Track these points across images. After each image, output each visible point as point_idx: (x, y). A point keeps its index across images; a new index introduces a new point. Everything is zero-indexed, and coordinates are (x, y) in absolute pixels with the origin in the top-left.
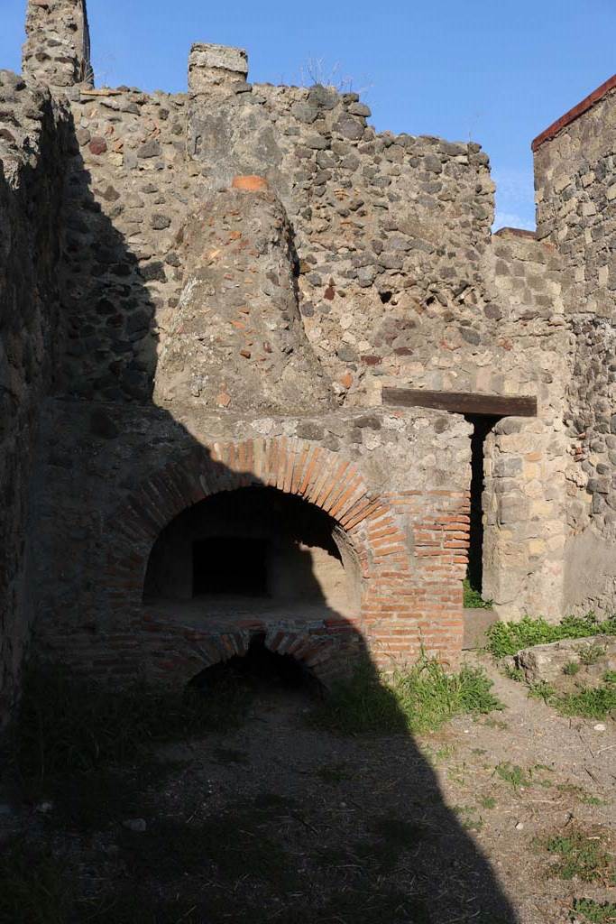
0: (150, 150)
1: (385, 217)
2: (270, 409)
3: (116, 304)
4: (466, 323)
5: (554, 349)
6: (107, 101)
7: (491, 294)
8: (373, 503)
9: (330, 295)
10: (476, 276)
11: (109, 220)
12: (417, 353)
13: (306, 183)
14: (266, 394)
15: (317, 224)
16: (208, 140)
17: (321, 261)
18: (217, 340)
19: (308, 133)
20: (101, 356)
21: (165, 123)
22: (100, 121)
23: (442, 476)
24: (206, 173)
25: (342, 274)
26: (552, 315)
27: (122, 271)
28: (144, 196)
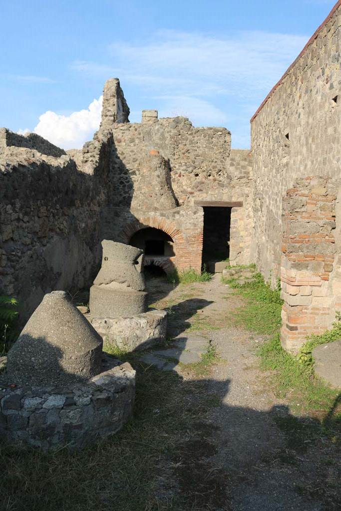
0: (132, 141)
1: (196, 153)
2: (156, 209)
3: (124, 182)
4: (220, 181)
5: (250, 187)
6: (121, 128)
7: (228, 172)
8: (178, 231)
9: (180, 176)
10: (223, 167)
11: (122, 161)
12: (204, 190)
13: (173, 146)
14: (155, 205)
15: (176, 157)
16: (146, 137)
17: (177, 167)
18: (144, 193)
19: (174, 131)
20: (121, 195)
21: (136, 132)
22: (120, 134)
23: (195, 225)
24: (146, 146)
25: (183, 170)
26: (249, 177)
27: (126, 173)
28: (131, 153)
